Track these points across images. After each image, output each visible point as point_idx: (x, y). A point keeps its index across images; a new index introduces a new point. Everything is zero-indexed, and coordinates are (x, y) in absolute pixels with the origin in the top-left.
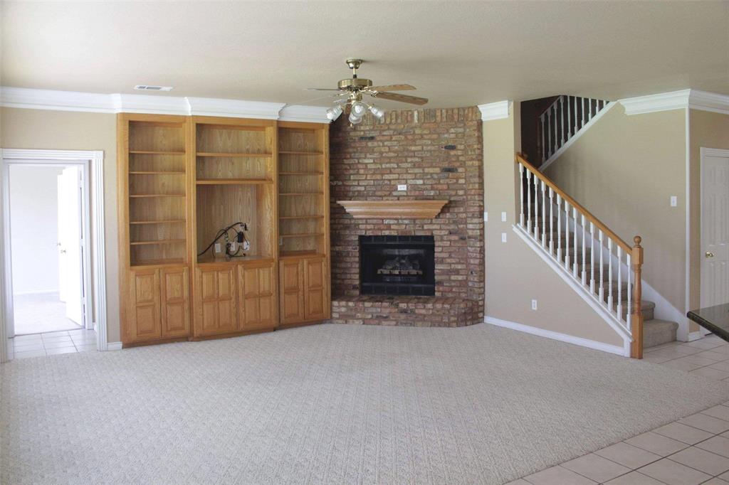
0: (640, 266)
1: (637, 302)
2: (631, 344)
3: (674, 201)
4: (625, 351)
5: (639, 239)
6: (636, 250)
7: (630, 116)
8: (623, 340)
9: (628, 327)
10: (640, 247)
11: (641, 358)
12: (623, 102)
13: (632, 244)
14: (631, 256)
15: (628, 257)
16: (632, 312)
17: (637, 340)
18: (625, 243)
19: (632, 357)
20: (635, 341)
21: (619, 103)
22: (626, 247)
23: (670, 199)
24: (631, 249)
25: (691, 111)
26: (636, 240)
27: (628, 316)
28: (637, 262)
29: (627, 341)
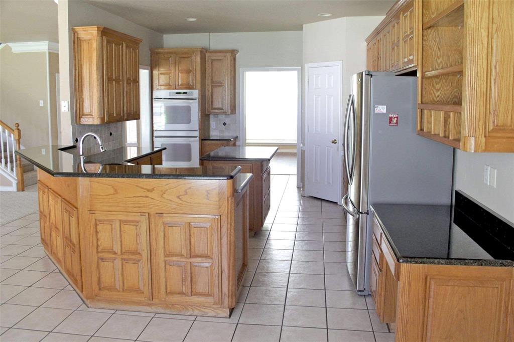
0: (19, 140)
1: (18, 160)
2: (17, 183)
3: (41, 103)
4: (14, 188)
5: (18, 125)
6: (16, 131)
7: (15, 53)
8: (12, 182)
9: (15, 174)
10: (18, 129)
11: (23, 190)
12: (10, 45)
13: (14, 128)
14: (13, 134)
15: (12, 135)
16: (16, 166)
17: (20, 181)
18: (9, 127)
19: (18, 190)
20: (19, 182)
21: (7, 45)
22: (11, 130)
23: (39, 102)
24: (13, 131)
25: (50, 53)
26: (16, 125)
27: (14, 169)
28: (17, 138)
29: (14, 183)
